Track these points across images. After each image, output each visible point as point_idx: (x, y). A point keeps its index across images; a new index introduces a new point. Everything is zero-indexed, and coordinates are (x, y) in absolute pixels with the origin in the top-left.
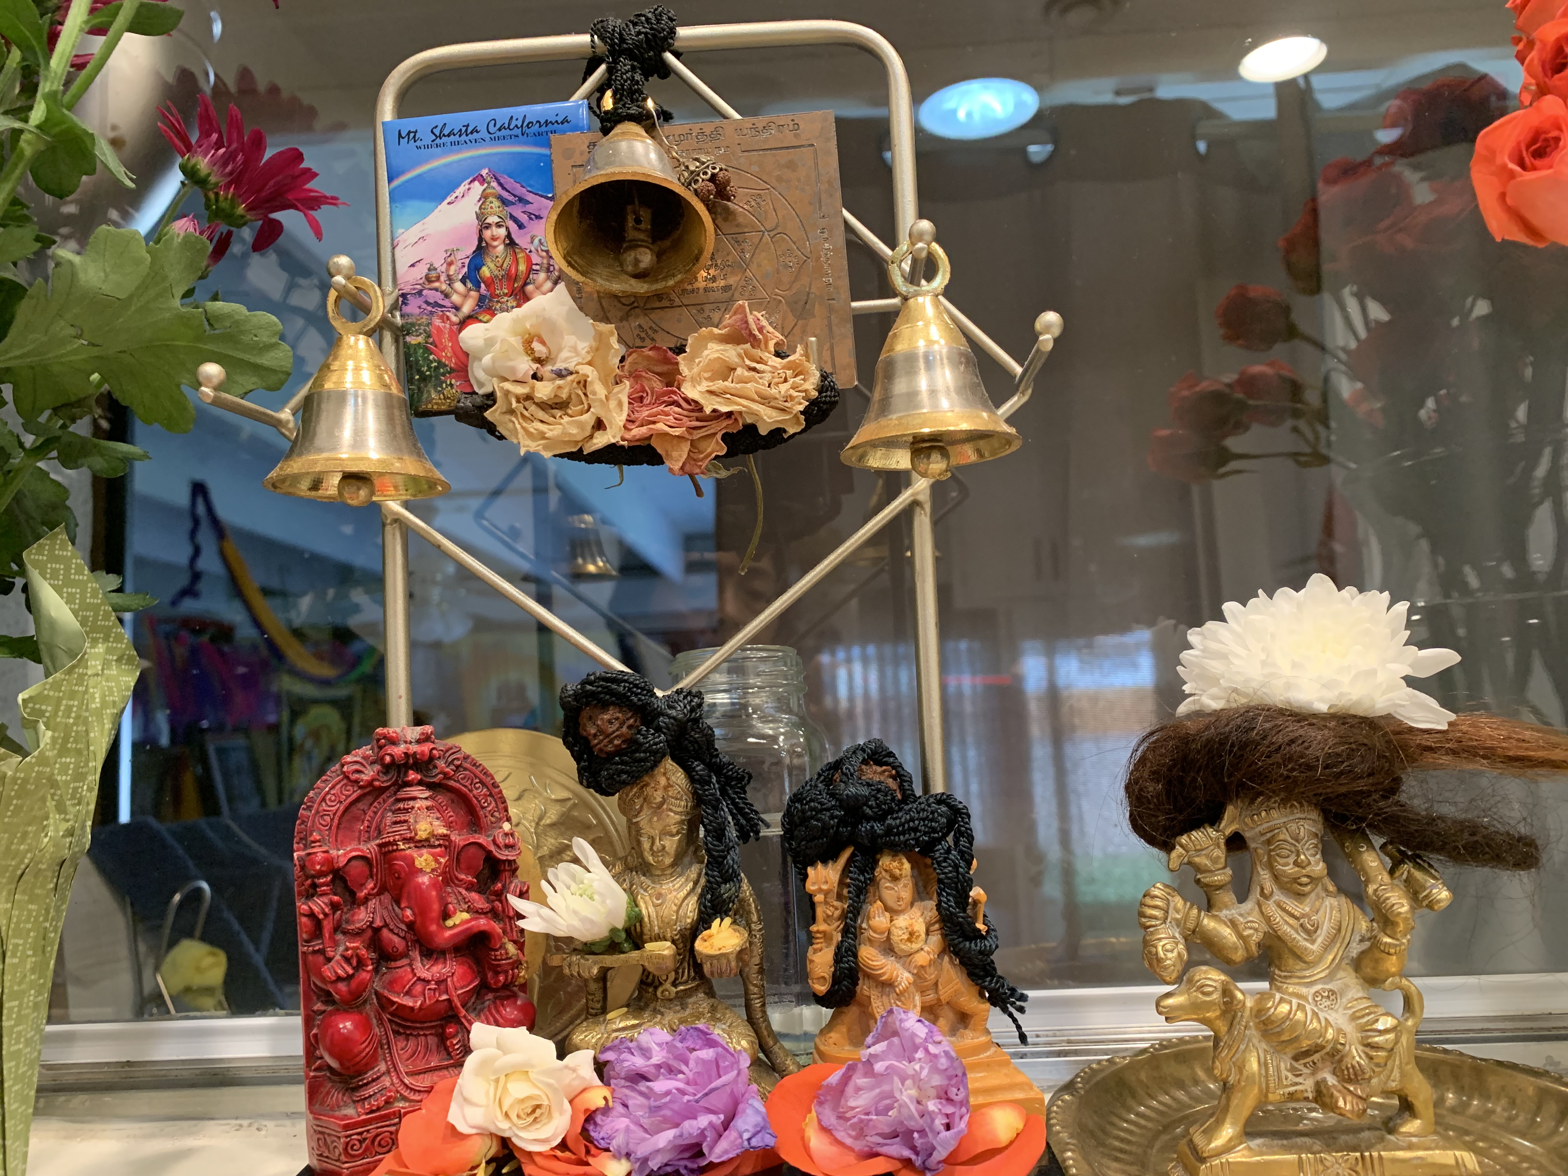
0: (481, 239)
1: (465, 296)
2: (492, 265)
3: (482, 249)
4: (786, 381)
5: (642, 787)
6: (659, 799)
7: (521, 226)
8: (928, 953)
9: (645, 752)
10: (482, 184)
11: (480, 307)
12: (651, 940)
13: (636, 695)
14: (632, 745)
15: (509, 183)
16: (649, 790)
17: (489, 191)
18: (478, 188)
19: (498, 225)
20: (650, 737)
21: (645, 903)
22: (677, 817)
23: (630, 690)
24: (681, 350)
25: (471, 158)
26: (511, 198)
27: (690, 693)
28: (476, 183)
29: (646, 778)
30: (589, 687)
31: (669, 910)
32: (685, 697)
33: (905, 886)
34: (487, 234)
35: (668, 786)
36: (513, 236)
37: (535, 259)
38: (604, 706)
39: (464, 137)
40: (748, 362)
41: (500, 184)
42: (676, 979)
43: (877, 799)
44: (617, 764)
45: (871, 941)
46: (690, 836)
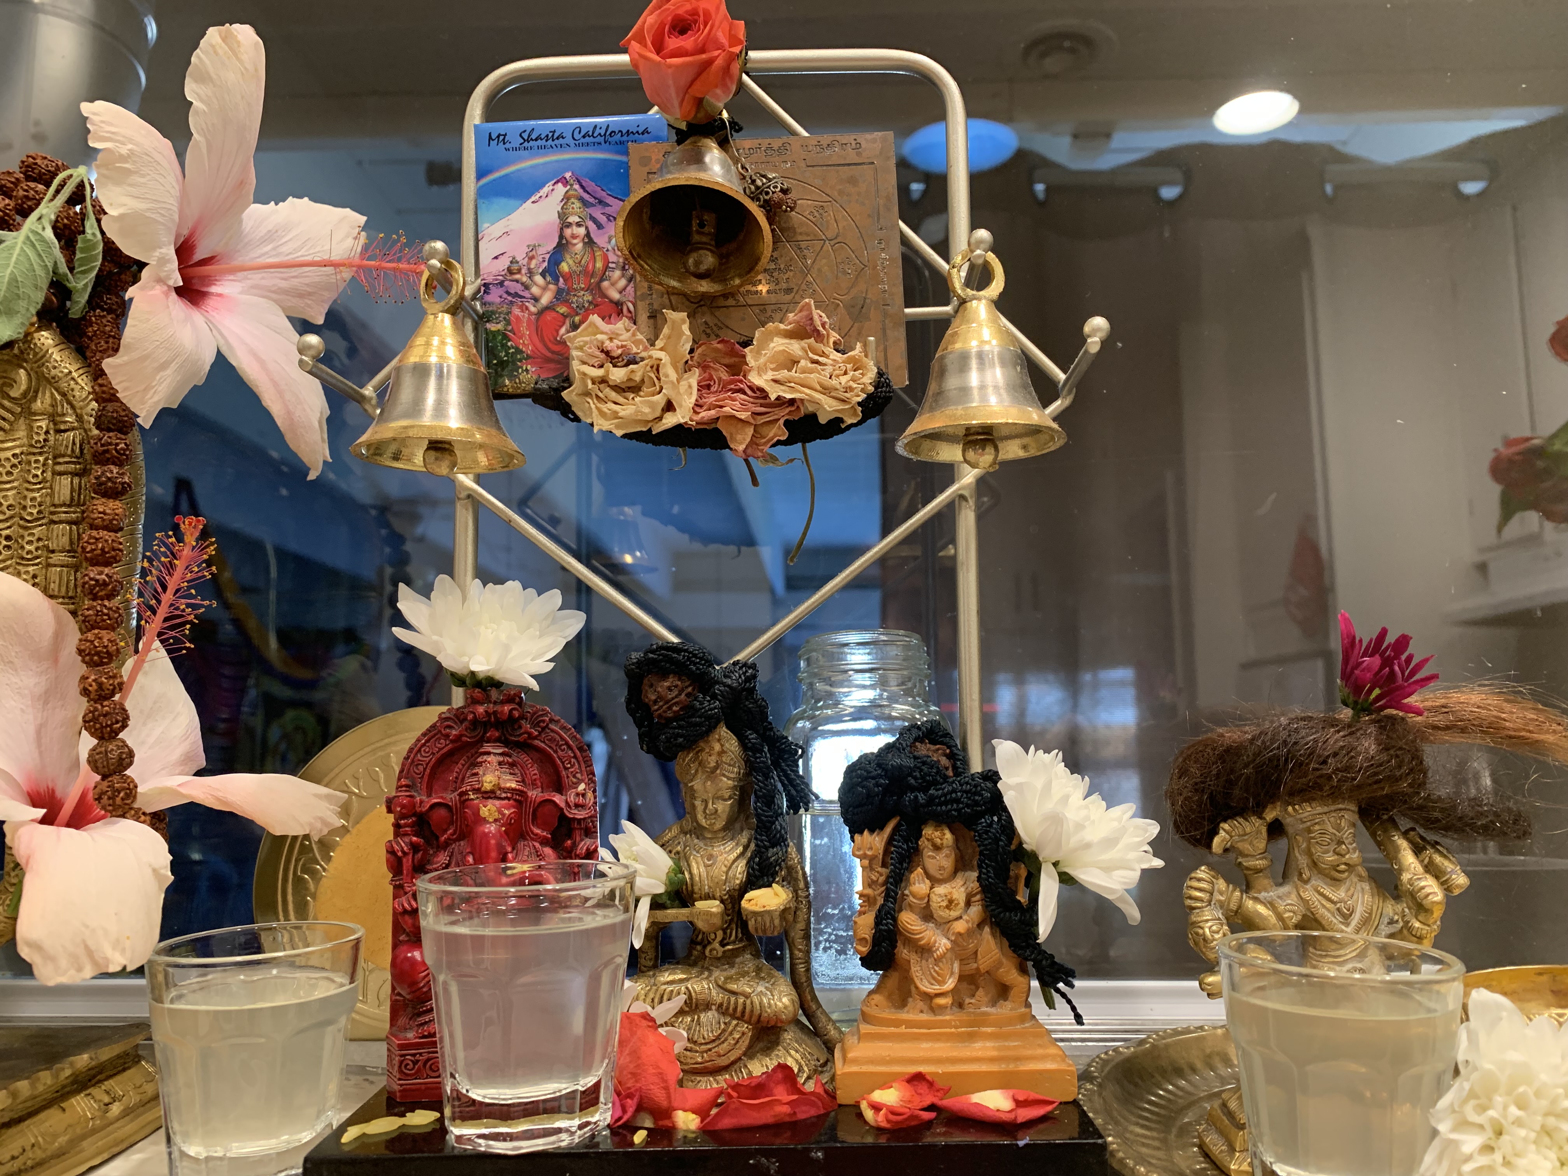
0: (561, 237)
1: (544, 289)
2: (571, 262)
3: (562, 246)
4: (845, 373)
5: (698, 752)
6: (713, 764)
7: (600, 226)
8: (967, 922)
9: (700, 717)
10: (565, 185)
11: (558, 299)
12: (701, 899)
13: (695, 664)
14: (689, 710)
15: (591, 186)
16: (703, 756)
17: (571, 192)
18: (561, 189)
19: (578, 225)
20: (706, 704)
21: (697, 863)
22: (730, 782)
23: (689, 658)
24: (747, 343)
25: (557, 161)
26: (592, 200)
27: (745, 665)
28: (560, 184)
29: (702, 744)
30: (651, 655)
31: (719, 871)
32: (741, 668)
33: (946, 856)
34: (568, 232)
35: (722, 753)
36: (592, 235)
37: (612, 258)
38: (664, 676)
39: (550, 142)
40: (811, 355)
41: (582, 187)
42: (724, 939)
43: (921, 770)
44: (675, 728)
45: (911, 907)
46: (742, 803)
